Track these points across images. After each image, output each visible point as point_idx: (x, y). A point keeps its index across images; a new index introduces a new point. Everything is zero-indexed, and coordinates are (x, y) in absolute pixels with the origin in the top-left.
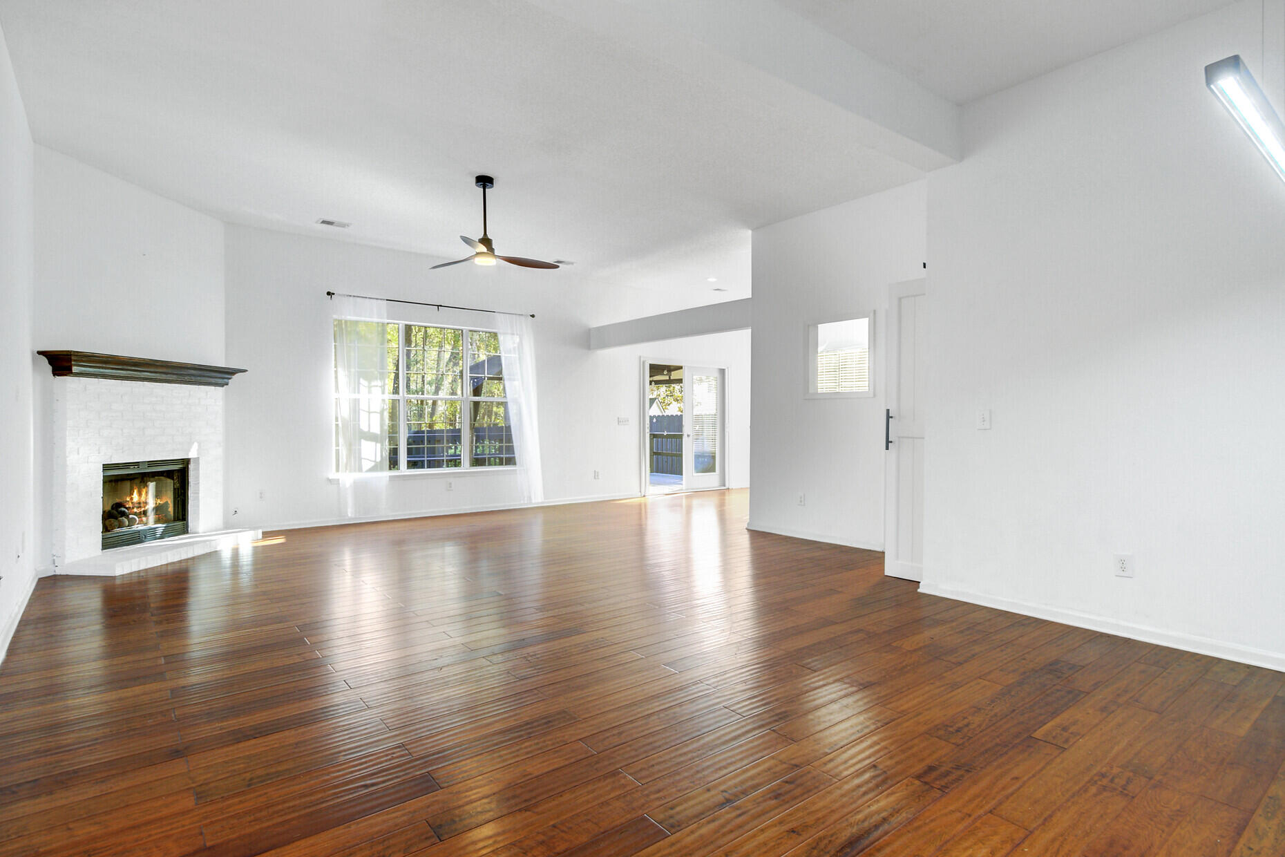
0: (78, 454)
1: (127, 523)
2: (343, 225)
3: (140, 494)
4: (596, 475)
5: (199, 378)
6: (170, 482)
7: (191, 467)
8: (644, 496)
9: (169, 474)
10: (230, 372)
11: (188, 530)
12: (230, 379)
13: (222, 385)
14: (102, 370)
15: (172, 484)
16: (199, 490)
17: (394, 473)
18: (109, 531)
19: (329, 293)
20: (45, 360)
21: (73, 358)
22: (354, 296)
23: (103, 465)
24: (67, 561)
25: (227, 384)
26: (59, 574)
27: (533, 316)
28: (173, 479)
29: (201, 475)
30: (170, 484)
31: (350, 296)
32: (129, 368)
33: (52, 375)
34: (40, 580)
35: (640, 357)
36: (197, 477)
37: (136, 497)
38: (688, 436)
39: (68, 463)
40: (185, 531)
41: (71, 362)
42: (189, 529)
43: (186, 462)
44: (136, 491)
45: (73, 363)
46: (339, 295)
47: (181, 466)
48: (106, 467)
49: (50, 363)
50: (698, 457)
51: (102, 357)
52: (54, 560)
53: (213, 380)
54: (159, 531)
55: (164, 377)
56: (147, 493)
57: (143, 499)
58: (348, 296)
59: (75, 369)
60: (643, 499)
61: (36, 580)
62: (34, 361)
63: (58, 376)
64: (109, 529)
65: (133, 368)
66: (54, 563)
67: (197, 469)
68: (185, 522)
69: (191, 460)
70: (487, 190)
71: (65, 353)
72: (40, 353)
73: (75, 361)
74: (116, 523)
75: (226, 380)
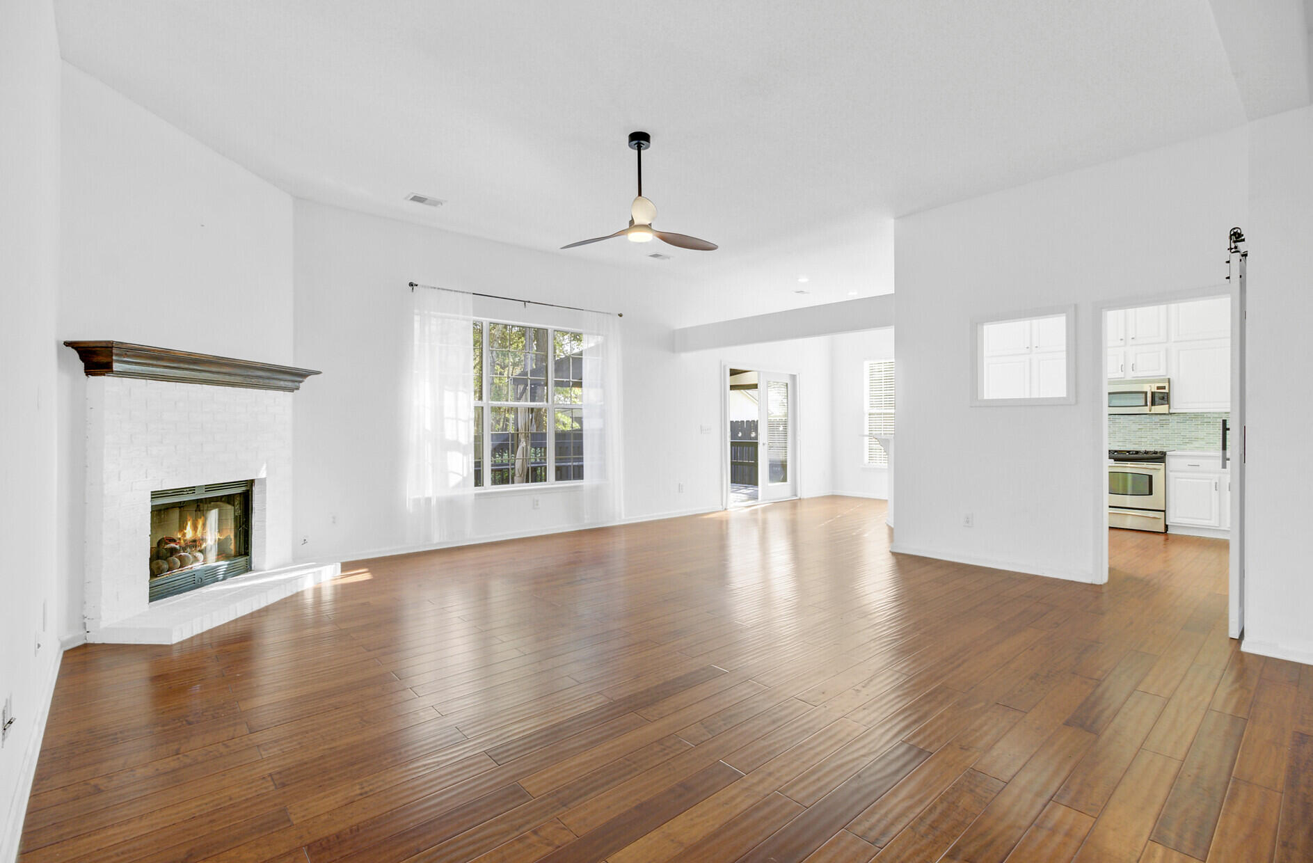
0: (119, 480)
1: (179, 564)
2: (435, 203)
3: (195, 528)
4: (680, 488)
5: (267, 381)
6: (230, 507)
7: (256, 489)
8: (726, 509)
9: (229, 499)
10: (300, 375)
11: (251, 567)
12: (301, 382)
13: (292, 390)
14: (151, 369)
15: (233, 511)
16: (265, 518)
17: (479, 490)
18: (156, 577)
19: (411, 285)
20: (74, 354)
21: (115, 351)
22: (439, 289)
23: (152, 492)
24: (104, 624)
25: (298, 389)
26: (92, 642)
27: (621, 315)
28: (234, 505)
29: (268, 499)
30: (231, 511)
31: (435, 288)
32: (186, 366)
33: (85, 374)
34: (66, 653)
35: (721, 362)
36: (264, 502)
37: (189, 533)
38: (764, 444)
39: (106, 492)
40: (248, 568)
41: (112, 356)
42: (253, 566)
43: (251, 483)
44: (189, 523)
45: (114, 358)
46: (425, 287)
47: (244, 489)
48: (155, 495)
49: (82, 358)
50: (772, 465)
51: (154, 351)
52: (85, 624)
53: (282, 384)
54: (222, 570)
55: (227, 378)
56: (204, 525)
57: (199, 534)
58: (432, 288)
59: (116, 367)
60: (724, 513)
61: (62, 653)
62: (60, 354)
63: (92, 375)
64: (156, 573)
65: (191, 367)
66: (85, 628)
67: (263, 491)
68: (248, 557)
69: (256, 481)
70: (642, 151)
71: (104, 345)
72: (67, 344)
73: (117, 355)
74: (166, 566)
75: (297, 384)
